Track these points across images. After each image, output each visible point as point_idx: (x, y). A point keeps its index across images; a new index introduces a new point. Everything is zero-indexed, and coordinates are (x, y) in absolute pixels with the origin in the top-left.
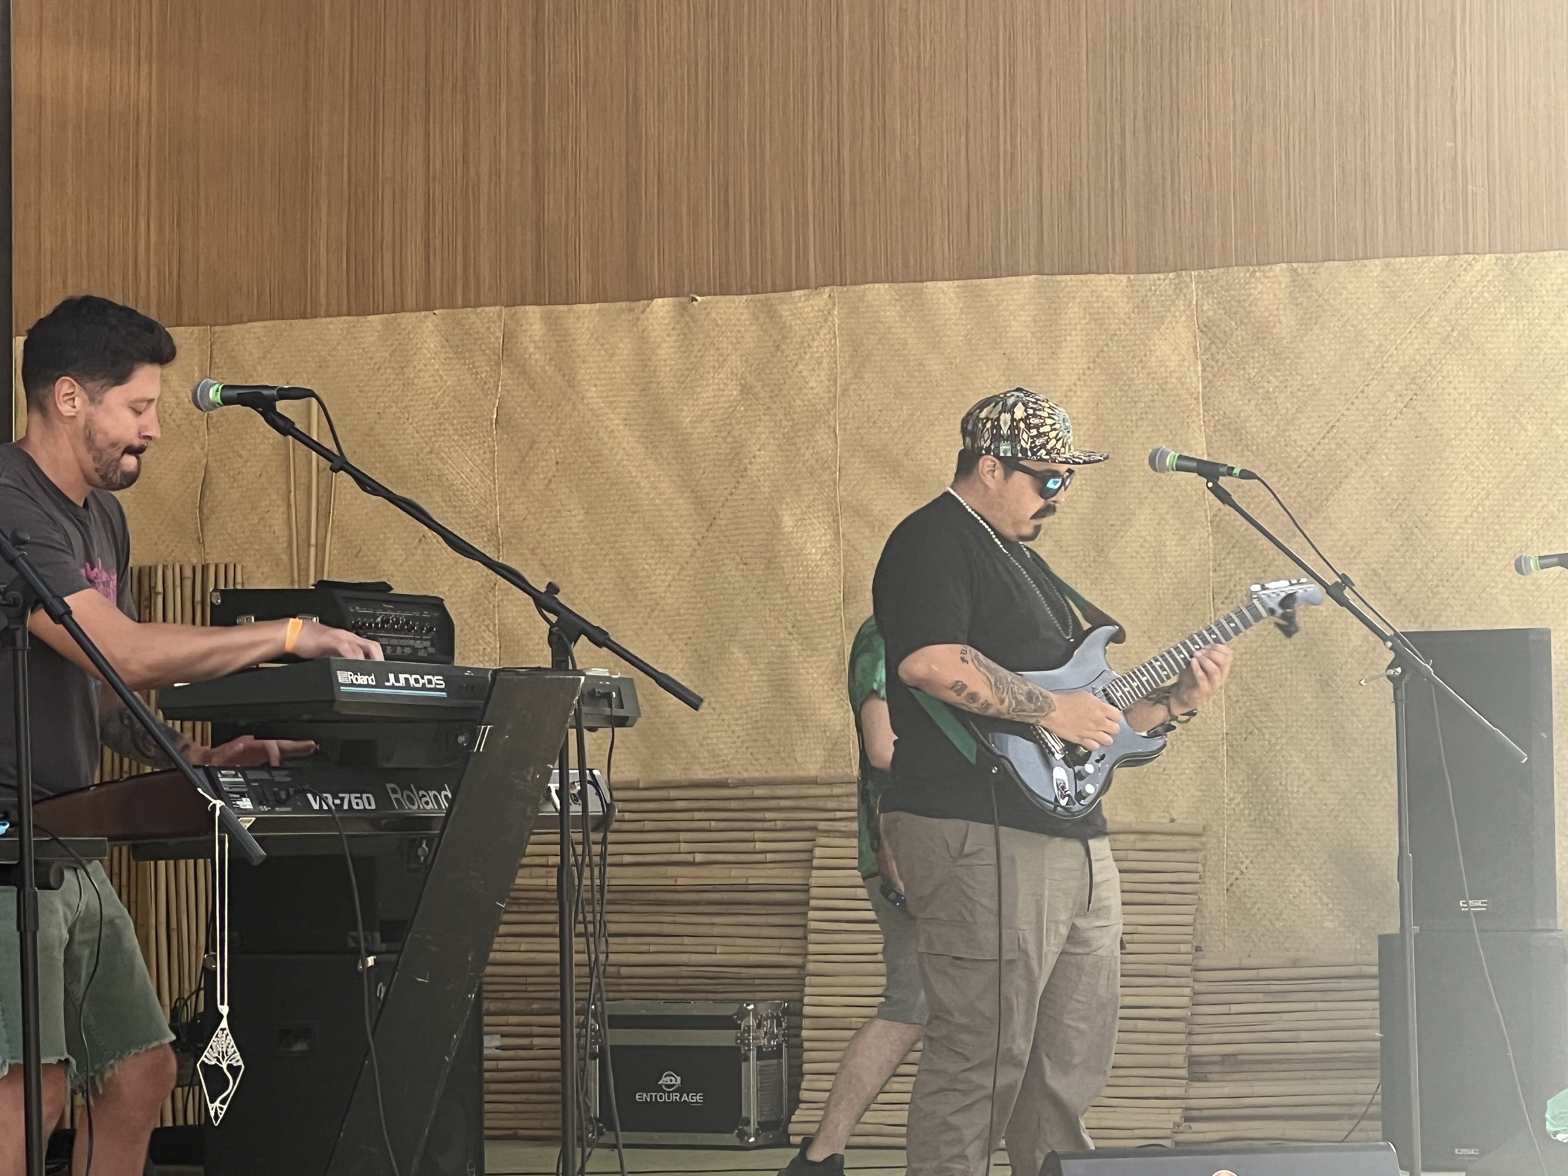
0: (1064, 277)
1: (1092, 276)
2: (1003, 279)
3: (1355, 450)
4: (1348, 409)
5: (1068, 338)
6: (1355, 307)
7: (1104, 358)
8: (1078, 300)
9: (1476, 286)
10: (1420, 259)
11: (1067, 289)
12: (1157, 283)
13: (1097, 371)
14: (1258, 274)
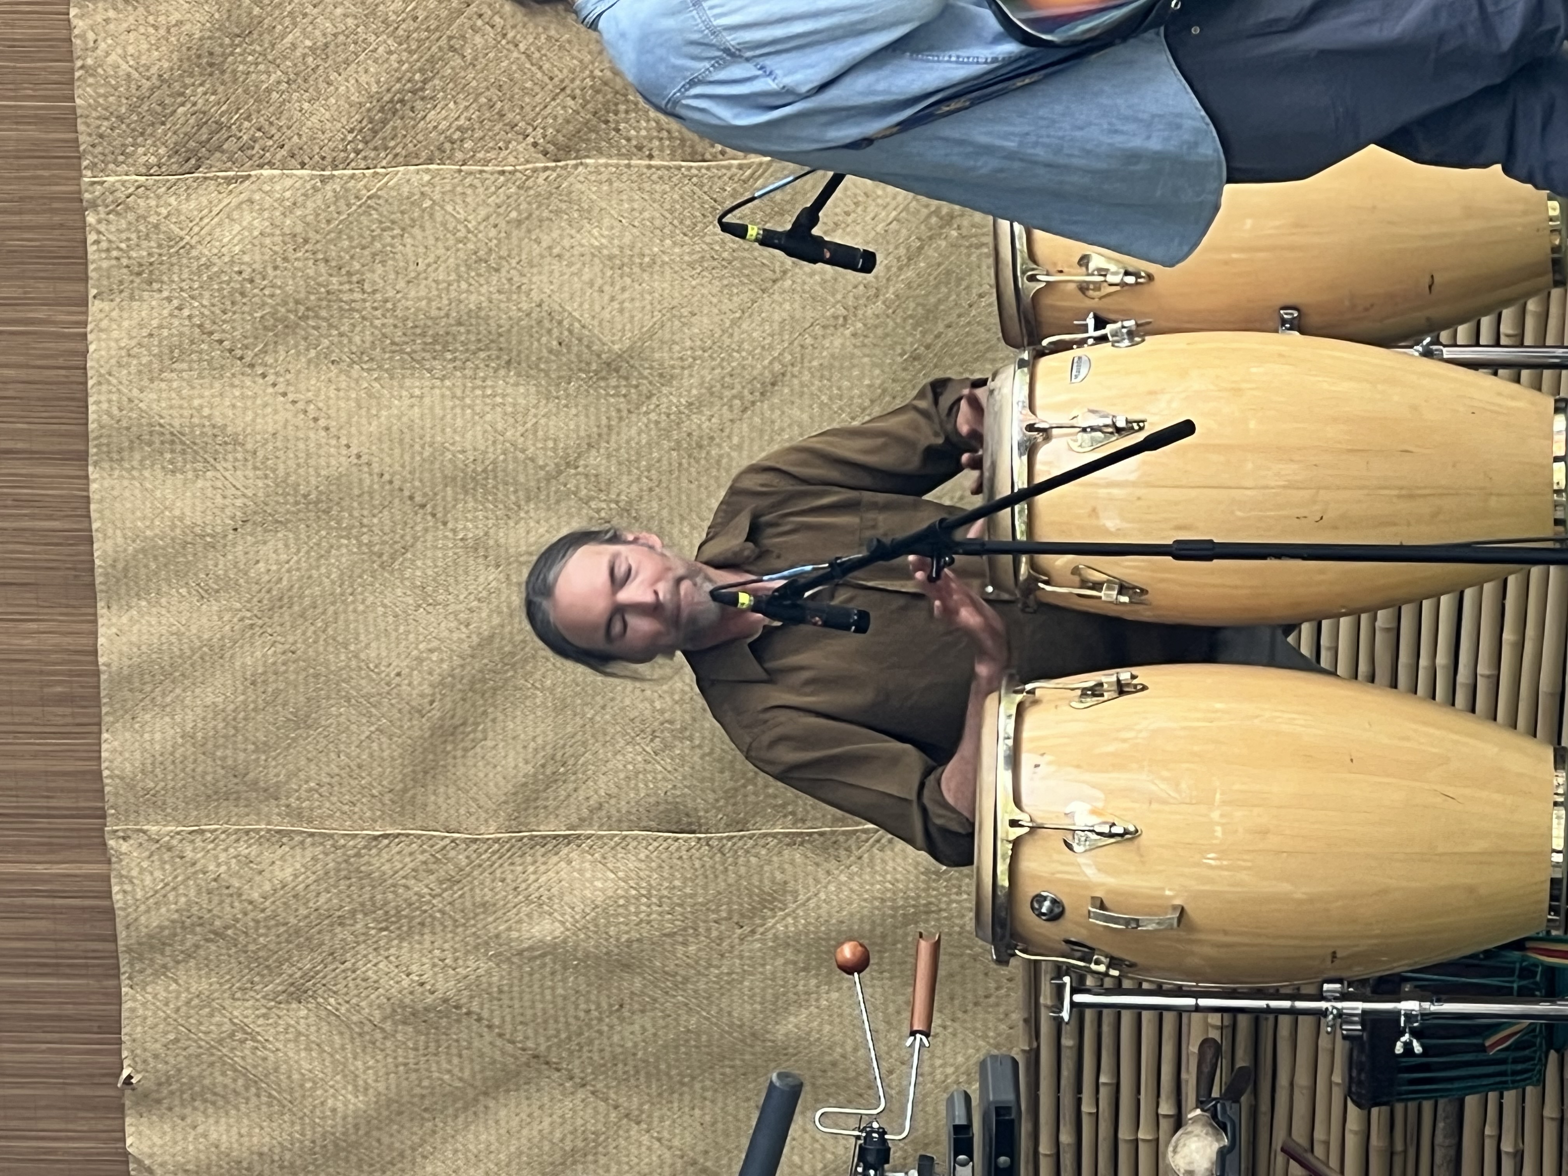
0: (92, 417)
11: (115, 411)
12: (104, 245)
13: (270, 360)
14: (90, 61)
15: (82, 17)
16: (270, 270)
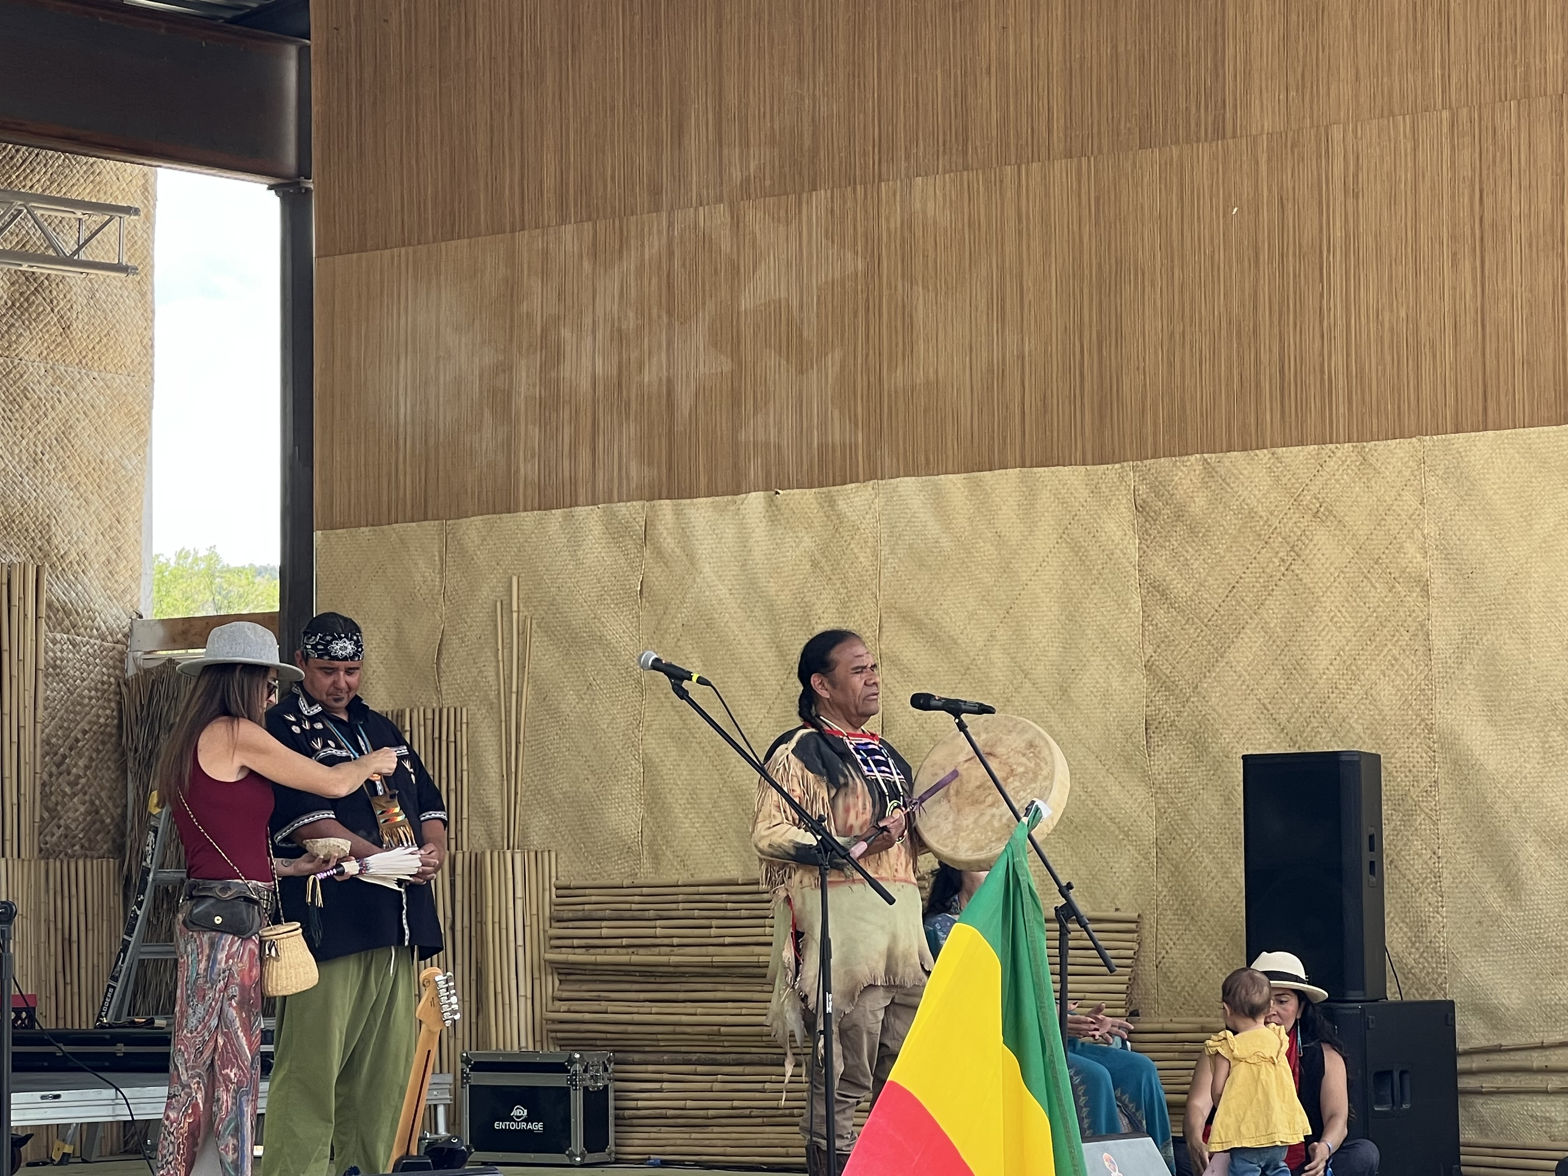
0: (1039, 469)
1: (1060, 468)
2: (996, 472)
3: (1250, 606)
4: (1244, 573)
5: (1043, 519)
6: (1249, 489)
7: (1068, 535)
8: (1049, 488)
9: (1338, 470)
10: (1297, 448)
11: (1041, 479)
12: (1107, 472)
13: (1064, 545)
14: (1178, 463)
15: (1196, 460)
16: (1098, 544)
